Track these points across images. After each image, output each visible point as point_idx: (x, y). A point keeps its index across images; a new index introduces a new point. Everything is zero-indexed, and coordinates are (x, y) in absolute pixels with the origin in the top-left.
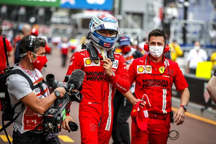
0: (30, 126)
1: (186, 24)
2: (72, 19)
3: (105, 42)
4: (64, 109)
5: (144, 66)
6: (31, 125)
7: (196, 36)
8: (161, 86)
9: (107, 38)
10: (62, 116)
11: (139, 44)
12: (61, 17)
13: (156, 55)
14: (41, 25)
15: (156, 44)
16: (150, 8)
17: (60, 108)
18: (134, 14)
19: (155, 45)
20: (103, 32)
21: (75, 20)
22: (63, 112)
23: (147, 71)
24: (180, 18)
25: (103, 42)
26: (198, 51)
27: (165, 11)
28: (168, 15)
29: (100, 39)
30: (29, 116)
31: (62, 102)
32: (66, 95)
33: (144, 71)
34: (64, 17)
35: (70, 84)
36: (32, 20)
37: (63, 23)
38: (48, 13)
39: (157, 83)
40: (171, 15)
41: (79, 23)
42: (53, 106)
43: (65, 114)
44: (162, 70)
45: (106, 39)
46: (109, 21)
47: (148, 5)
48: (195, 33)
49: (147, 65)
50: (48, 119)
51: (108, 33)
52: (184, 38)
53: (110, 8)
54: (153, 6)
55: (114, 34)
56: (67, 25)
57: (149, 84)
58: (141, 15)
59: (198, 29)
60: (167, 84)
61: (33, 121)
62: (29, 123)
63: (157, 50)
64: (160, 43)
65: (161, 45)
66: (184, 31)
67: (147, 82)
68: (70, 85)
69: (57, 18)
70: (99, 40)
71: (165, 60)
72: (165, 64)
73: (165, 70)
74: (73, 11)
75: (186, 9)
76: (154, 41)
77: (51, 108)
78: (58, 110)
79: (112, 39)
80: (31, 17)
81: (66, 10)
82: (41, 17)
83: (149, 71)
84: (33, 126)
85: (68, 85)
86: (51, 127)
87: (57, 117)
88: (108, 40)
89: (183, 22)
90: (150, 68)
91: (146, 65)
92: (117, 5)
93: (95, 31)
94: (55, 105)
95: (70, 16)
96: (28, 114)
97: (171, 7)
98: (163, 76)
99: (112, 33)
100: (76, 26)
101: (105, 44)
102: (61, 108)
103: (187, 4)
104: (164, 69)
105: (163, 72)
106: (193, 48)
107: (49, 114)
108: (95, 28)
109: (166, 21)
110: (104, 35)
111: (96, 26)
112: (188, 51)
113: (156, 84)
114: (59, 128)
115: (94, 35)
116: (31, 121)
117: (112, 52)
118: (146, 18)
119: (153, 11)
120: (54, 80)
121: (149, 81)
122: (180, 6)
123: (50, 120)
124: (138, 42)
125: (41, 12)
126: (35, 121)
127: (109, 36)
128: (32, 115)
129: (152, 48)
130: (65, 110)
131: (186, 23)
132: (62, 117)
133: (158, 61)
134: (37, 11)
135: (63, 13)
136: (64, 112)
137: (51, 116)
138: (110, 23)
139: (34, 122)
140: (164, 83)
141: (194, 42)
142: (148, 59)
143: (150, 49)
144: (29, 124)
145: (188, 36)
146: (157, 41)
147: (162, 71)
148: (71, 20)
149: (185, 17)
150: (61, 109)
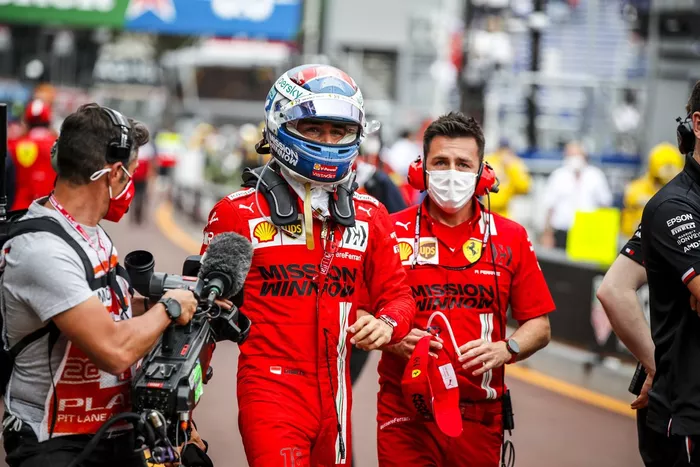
0: (69, 418)
1: (535, 87)
2: (164, 69)
3: (319, 162)
4: (198, 362)
5: (413, 240)
6: (72, 416)
7: (569, 127)
8: (473, 306)
9: (323, 149)
10: (192, 387)
11: (385, 149)
12: (130, 62)
13: (451, 202)
14: (63, 88)
15: (453, 165)
16: (419, 35)
17: (185, 360)
18: (368, 53)
19: (449, 168)
20: (312, 130)
21: (176, 71)
22: (194, 371)
23: (423, 256)
24: (517, 66)
25: (312, 162)
26: (578, 174)
27: (467, 44)
28: (478, 57)
29: (300, 154)
30: (70, 382)
31: (187, 341)
32: (198, 318)
33: (412, 257)
34: (138, 62)
35: (206, 280)
36: (34, 69)
37: (133, 81)
38: (87, 46)
39: (458, 297)
40: (487, 56)
41: (188, 79)
42: (160, 355)
43: (201, 381)
44: (472, 251)
45: (319, 150)
46: (328, 90)
47: (413, 24)
48: (565, 115)
49: (421, 235)
50: (147, 399)
51: (328, 130)
52: (531, 133)
53: (290, 31)
54: (428, 27)
55: (350, 132)
56: (148, 88)
57: (431, 299)
58: (390, 56)
59: (575, 101)
60: (490, 298)
61: (80, 402)
62: (66, 409)
63: (456, 183)
64: (463, 160)
65: (468, 166)
66: (532, 110)
67: (425, 295)
68: (206, 283)
69: (116, 63)
70: (297, 157)
71: (480, 217)
72: (482, 232)
73: (483, 249)
74: (169, 41)
75: (536, 36)
76: (444, 153)
77: (153, 361)
78: (180, 366)
79: (340, 152)
80: (28, 61)
81: (146, 39)
82: (63, 60)
83: (430, 256)
84: (79, 421)
85: (202, 283)
86: (160, 424)
87: (177, 389)
88: (328, 153)
89: (526, 78)
90: (434, 244)
91: (417, 237)
92: (311, 24)
93: (284, 126)
94: (164, 350)
95: (157, 58)
96: (69, 377)
97: (489, 31)
98: (477, 271)
99: (342, 131)
100: (178, 92)
101: (317, 167)
102: (189, 359)
103: (539, 21)
104: (478, 245)
105: (478, 256)
106: (560, 166)
107: (149, 379)
108: (281, 116)
109: (473, 76)
110: (314, 137)
111: (286, 107)
112: (546, 175)
113: (454, 299)
114: (185, 426)
115: (280, 138)
116: (75, 402)
117: (344, 193)
118: (405, 65)
119: (429, 43)
120: (152, 270)
121: (433, 290)
122: (518, 26)
123: (154, 400)
124: (382, 145)
125: (64, 44)
126: (89, 401)
127: (329, 142)
128: (80, 380)
129: (436, 178)
130: (199, 367)
131: (537, 82)
132: (194, 388)
133: (459, 223)
134: (50, 40)
135: (136, 48)
136: (197, 372)
137: (156, 385)
138: (333, 95)
139: (85, 403)
140: (482, 295)
141: (561, 147)
142: (425, 217)
143: (431, 180)
144: (68, 411)
145: (544, 124)
146: (454, 154)
147: (475, 253)
148: (161, 71)
149: (535, 64)
150: (186, 363)
